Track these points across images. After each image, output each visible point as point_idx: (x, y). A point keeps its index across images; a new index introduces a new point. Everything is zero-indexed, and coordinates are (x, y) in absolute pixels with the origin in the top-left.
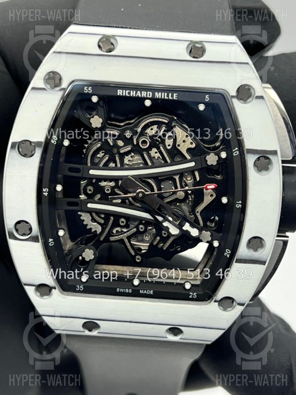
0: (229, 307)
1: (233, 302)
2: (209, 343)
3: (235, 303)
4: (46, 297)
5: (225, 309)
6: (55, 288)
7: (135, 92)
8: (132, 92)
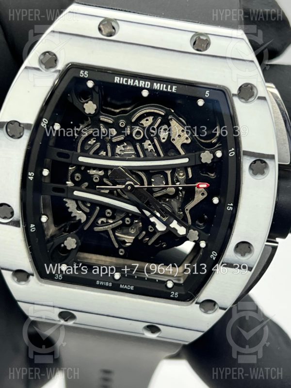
0: (210, 310)
1: (214, 305)
2: (187, 343)
3: (216, 307)
4: (23, 283)
5: (206, 312)
6: (33, 275)
7: (132, 80)
8: (129, 80)
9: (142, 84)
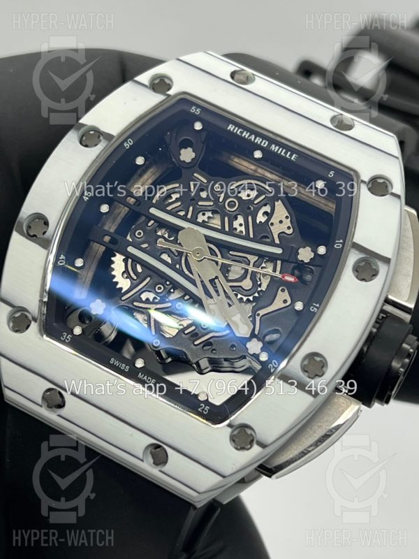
7: (248, 134)
8: (245, 132)
9: (258, 140)
